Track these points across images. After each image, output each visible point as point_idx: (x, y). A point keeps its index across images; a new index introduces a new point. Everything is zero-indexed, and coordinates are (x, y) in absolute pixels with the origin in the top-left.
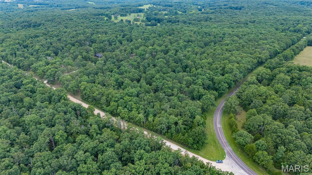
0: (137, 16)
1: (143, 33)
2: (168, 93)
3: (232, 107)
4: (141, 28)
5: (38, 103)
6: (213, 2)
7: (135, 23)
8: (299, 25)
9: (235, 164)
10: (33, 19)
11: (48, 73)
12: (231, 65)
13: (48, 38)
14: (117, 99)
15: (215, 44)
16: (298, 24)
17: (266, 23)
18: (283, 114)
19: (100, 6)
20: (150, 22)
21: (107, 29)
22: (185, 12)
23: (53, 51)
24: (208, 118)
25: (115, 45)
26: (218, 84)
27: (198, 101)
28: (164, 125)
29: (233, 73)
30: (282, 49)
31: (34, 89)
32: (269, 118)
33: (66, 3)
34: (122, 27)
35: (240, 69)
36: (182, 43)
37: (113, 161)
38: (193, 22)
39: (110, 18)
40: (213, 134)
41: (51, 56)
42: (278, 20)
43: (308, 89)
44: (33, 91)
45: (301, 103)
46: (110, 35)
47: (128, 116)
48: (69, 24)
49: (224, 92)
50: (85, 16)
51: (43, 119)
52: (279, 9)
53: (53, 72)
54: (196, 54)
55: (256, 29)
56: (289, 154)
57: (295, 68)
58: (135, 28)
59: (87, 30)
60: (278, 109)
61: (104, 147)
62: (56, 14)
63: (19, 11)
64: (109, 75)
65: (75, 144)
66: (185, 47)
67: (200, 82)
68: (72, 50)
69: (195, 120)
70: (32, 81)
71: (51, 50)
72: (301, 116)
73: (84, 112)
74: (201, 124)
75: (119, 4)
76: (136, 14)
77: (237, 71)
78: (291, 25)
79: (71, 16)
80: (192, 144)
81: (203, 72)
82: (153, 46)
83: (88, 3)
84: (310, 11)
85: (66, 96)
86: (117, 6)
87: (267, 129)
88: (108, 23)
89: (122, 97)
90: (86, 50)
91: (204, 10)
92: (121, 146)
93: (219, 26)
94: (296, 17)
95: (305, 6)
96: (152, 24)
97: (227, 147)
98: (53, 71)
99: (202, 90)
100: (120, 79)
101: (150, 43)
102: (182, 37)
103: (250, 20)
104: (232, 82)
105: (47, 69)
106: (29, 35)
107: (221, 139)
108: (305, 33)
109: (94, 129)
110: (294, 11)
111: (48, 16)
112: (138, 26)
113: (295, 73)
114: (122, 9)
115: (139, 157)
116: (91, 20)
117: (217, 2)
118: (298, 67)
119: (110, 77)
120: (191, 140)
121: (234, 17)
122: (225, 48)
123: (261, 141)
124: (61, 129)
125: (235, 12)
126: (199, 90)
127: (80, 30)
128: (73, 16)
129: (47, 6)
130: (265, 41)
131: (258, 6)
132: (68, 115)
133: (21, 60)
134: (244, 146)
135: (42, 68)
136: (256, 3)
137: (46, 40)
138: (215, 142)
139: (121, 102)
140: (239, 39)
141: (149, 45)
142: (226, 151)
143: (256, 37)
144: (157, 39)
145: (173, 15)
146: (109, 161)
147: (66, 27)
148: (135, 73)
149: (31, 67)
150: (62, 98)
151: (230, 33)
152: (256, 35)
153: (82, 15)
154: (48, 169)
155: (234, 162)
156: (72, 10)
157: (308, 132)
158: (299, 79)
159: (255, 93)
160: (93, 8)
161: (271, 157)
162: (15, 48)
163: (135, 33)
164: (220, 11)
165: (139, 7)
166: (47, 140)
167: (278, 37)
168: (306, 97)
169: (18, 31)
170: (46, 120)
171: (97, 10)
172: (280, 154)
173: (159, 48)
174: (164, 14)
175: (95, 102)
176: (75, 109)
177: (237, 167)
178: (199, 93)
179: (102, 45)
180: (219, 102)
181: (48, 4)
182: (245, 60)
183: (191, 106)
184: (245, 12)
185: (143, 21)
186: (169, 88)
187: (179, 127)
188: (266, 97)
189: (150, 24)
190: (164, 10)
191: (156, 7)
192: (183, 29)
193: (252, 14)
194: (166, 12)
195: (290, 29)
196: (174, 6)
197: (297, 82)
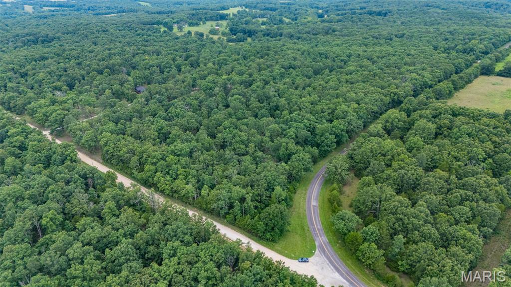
0: (216, 26)
1: (219, 54)
2: (239, 150)
3: (337, 173)
4: (218, 45)
5: (27, 167)
6: (343, 4)
7: (211, 36)
8: (473, 41)
9: (328, 264)
10: (44, 30)
11: (51, 118)
12: (346, 105)
13: (62, 61)
14: (154, 160)
15: (331, 71)
16: (470, 40)
17: (421, 37)
18: (413, 184)
19: (159, 9)
20: (235, 35)
21: (161, 46)
22: (296, 20)
23: (66, 82)
24: (299, 191)
25: (168, 73)
26: (321, 136)
27: (283, 164)
28: (222, 203)
29: (347, 118)
30: (436, 79)
31: (24, 143)
32: (389, 191)
33: (104, 5)
34: (187, 43)
35: (359, 113)
36: (277, 69)
37: (129, 259)
38: (305, 36)
39: (171, 29)
40: (302, 216)
41: (61, 90)
42: (441, 34)
43: (460, 145)
44: (23, 148)
45: (445, 166)
46: (164, 56)
47: (169, 188)
48: (101, 38)
49: (329, 149)
50: (128, 25)
51: (28, 192)
52: (448, 16)
53: (59, 117)
54: (296, 88)
55: (402, 48)
56: (410, 247)
57: (446, 111)
58: (208, 45)
59: (127, 49)
60: (406, 177)
61: (118, 237)
62: (82, 22)
63: (25, 17)
64: (150, 121)
65: (73, 233)
66: (282, 76)
67: (292, 133)
68: (97, 81)
69: (273, 195)
70: (24, 131)
71: (63, 81)
72: (441, 188)
73: (99, 181)
74: (283, 200)
75: (191, 6)
76: (214, 23)
77: (353, 116)
78: (460, 42)
79: (106, 25)
80: (264, 232)
81: (300, 117)
82: (229, 75)
83: (139, 4)
84: (497, 18)
85: (76, 155)
86: (185, 9)
87: (383, 208)
88: (165, 37)
89: (165, 157)
90: (120, 81)
91: (328, 16)
92: (145, 236)
93: (346, 42)
94: (471, 28)
95: (492, 11)
96: (238, 39)
97: (321, 236)
98: (60, 115)
99: (292, 146)
100: (166, 128)
101: (226, 70)
102: (279, 61)
103: (397, 33)
104: (343, 133)
105: (50, 111)
106: (33, 55)
107: (313, 225)
108: (480, 54)
109: (110, 208)
110: (472, 18)
111: (68, 26)
112: (214, 42)
113: (446, 118)
114: (193, 15)
115: (170, 253)
116: (138, 32)
117: (349, 4)
118: (451, 109)
119: (150, 124)
120: (261, 226)
121: (372, 29)
122: (344, 78)
123: (372, 227)
124: (53, 208)
125: (376, 19)
126: (288, 145)
127: (116, 48)
128: (109, 25)
129: (71, 9)
130: (411, 68)
131: (415, 10)
132: (72, 186)
133: (13, 97)
134: (345, 234)
135: (43, 110)
136: (411, 5)
137: (59, 63)
138: (303, 229)
139: (162, 165)
140: (371, 63)
141: (224, 72)
142: (317, 244)
143: (398, 61)
144: (240, 64)
145: (275, 24)
146: (122, 260)
147: (95, 44)
148: (192, 117)
149: (26, 107)
150: (68, 158)
151: (359, 55)
152: (399, 58)
153: (124, 24)
154: (20, 272)
155: (327, 261)
156: (113, 15)
157: (446, 213)
158: (450, 128)
159: (376, 151)
160: (145, 12)
161: (382, 252)
162: (5, 77)
163: (205, 53)
164: (352, 18)
165: (221, 12)
166: (27, 226)
167: (435, 61)
168: (455, 158)
169: (17, 49)
170: (33, 193)
171: (151, 15)
172: (398, 248)
173: (237, 78)
174: (261, 22)
175: (122, 165)
176: (85, 177)
177: (330, 269)
178: (288, 151)
179: (147, 72)
180: (320, 166)
181: (73, 6)
182: (370, 98)
183: (270, 171)
184: (392, 19)
185: (223, 34)
186: (243, 142)
187: (246, 205)
188: (393, 156)
189: (235, 39)
190: (262, 16)
191: (249, 11)
192: (286, 47)
193: (402, 23)
194: (265, 19)
195: (457, 47)
196: (279, 10)
197: (446, 133)
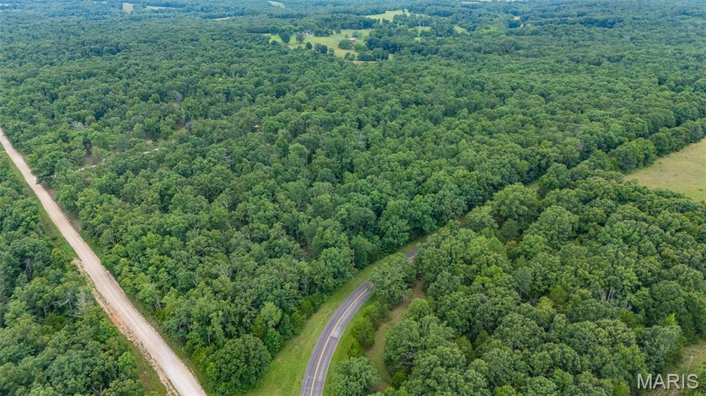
0: (353, 37)
2: (257, 232)
6: (555, 7)
12: (447, 170)
14: (130, 238)
17: (647, 63)
19: (289, 11)
20: (372, 51)
22: (472, 30)
23: (96, 110)
29: (439, 192)
38: (470, 54)
39: (286, 39)
42: (683, 58)
49: (396, 242)
53: (51, 160)
60: (481, 307)
67: (345, 211)
68: (131, 110)
71: (92, 109)
75: (336, 8)
76: (351, 32)
80: (217, 380)
83: (270, 5)
86: (323, 12)
96: (374, 56)
98: (53, 156)
100: (174, 187)
103: (613, 55)
107: (312, 372)
113: (602, 205)
114: (327, 20)
116: (237, 43)
117: (564, 7)
120: (212, 371)
125: (593, 31)
126: (326, 231)
129: (180, 9)
130: (599, 113)
131: (662, 19)
139: (132, 247)
145: (440, 36)
156: (225, 18)
158: (603, 223)
160: (267, 15)
164: (556, 29)
165: (367, 17)
168: (585, 279)
174: (420, 32)
176: (23, 255)
178: (323, 241)
179: (206, 101)
181: (184, 6)
184: (617, 33)
185: (358, 49)
188: (480, 266)
189: (370, 56)
190: (426, 24)
191: (411, 16)
192: (428, 71)
193: (632, 39)
194: (427, 29)
195: (699, 81)
196: (454, 16)
197: (592, 231)
